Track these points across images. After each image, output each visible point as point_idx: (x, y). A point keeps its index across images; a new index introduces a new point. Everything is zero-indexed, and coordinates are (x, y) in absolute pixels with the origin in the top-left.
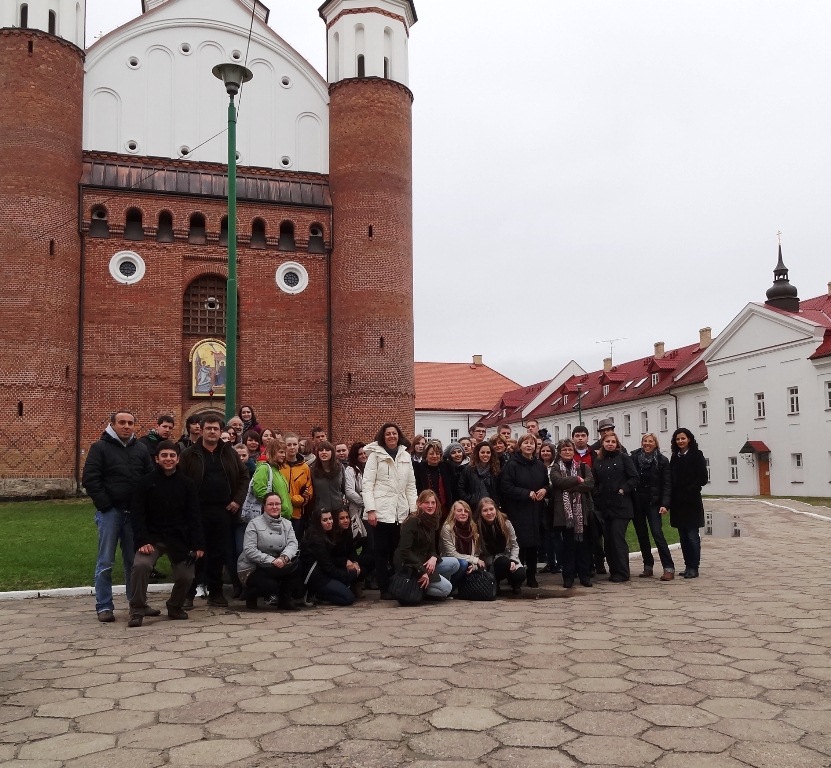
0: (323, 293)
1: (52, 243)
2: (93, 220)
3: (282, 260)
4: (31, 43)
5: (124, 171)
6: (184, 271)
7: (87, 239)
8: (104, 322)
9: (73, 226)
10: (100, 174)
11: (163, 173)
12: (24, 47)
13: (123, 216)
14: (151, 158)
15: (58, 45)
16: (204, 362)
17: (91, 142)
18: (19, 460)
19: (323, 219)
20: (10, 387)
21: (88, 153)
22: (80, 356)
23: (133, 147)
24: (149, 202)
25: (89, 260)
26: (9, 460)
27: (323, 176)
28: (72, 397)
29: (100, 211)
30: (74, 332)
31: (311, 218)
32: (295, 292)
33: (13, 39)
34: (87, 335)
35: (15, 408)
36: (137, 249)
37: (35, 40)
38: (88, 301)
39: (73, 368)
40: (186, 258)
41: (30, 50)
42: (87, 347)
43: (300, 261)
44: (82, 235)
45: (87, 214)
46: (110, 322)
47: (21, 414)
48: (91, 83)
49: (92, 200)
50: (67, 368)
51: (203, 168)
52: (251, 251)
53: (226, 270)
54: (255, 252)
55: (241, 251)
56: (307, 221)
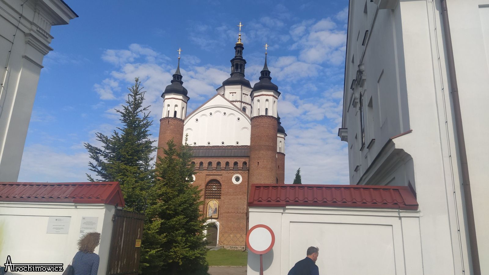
0: (246, 183)
3: (234, 174)
4: (169, 121)
6: (206, 179)
11: (202, 150)
12: (167, 122)
14: (200, 146)
15: (177, 120)
16: (211, 207)
17: (184, 143)
19: (247, 160)
23: (195, 143)
24: (197, 159)
27: (249, 146)
31: (243, 160)
32: (238, 184)
33: (165, 120)
40: (207, 175)
43: (240, 173)
48: (185, 128)
51: (214, 148)
52: (225, 172)
53: (218, 178)
54: (226, 172)
55: (222, 172)
56: (242, 161)
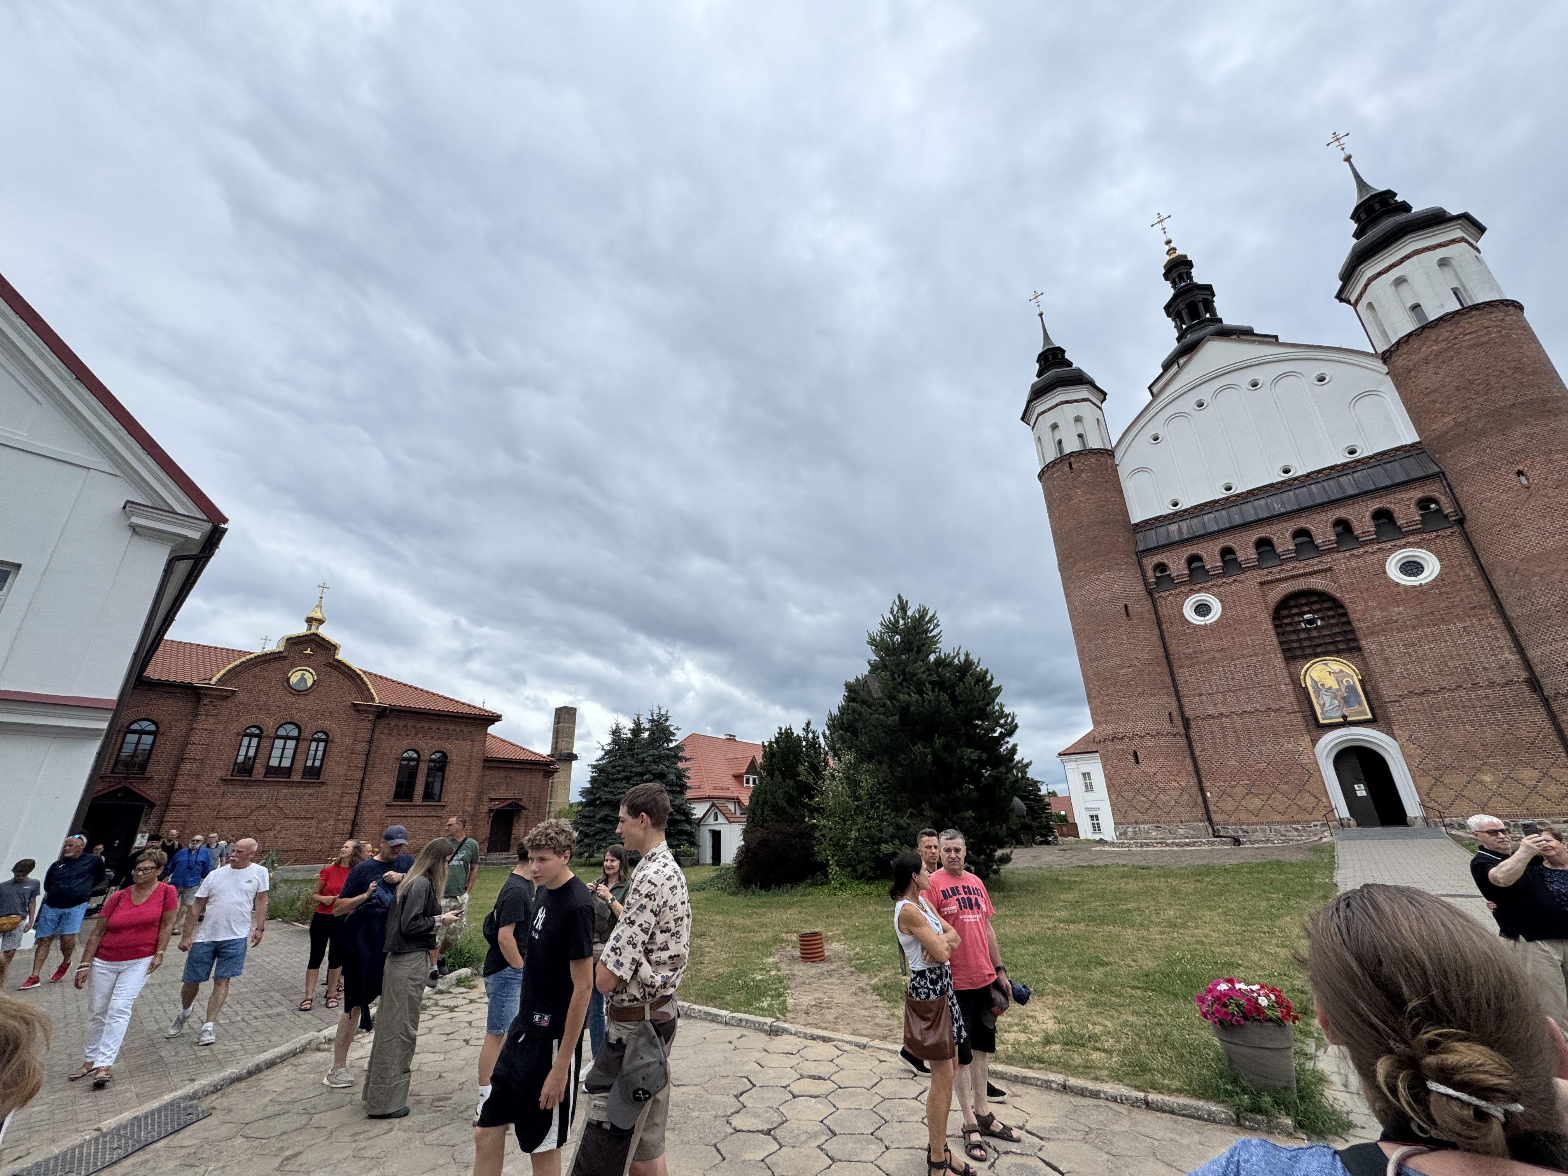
0: (1471, 571)
1: (1126, 607)
2: (1157, 578)
3: (1391, 551)
4: (1070, 464)
5: (1173, 528)
6: (1264, 596)
7: (1156, 595)
8: (1193, 665)
9: (1141, 587)
10: (1153, 538)
11: (1212, 515)
12: (1066, 468)
13: (1183, 564)
14: (1195, 507)
15: (1090, 455)
16: (1323, 685)
17: (1137, 516)
18: (1146, 806)
19: (1434, 490)
20: (1122, 739)
21: (1137, 525)
22: (1179, 701)
23: (1175, 504)
24: (1206, 545)
25: (1163, 611)
26: (1138, 807)
27: (1413, 445)
28: (1183, 742)
29: (1161, 567)
30: (1168, 680)
31: (1417, 494)
32: (1425, 582)
33: (1058, 466)
34: (1180, 680)
35: (1131, 757)
36: (1207, 590)
37: (1072, 460)
38: (1172, 649)
39: (1176, 714)
40: (1262, 584)
41: (1071, 467)
42: (1184, 691)
43: (1418, 545)
44: (1150, 593)
45: (1150, 573)
46: (1197, 663)
47: (1138, 763)
48: (1123, 472)
49: (1150, 562)
50: (1170, 714)
51: (1254, 495)
52: (1341, 555)
53: (1318, 583)
54: (1348, 554)
55: (1328, 558)
56: (1409, 499)
